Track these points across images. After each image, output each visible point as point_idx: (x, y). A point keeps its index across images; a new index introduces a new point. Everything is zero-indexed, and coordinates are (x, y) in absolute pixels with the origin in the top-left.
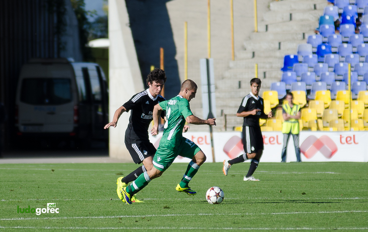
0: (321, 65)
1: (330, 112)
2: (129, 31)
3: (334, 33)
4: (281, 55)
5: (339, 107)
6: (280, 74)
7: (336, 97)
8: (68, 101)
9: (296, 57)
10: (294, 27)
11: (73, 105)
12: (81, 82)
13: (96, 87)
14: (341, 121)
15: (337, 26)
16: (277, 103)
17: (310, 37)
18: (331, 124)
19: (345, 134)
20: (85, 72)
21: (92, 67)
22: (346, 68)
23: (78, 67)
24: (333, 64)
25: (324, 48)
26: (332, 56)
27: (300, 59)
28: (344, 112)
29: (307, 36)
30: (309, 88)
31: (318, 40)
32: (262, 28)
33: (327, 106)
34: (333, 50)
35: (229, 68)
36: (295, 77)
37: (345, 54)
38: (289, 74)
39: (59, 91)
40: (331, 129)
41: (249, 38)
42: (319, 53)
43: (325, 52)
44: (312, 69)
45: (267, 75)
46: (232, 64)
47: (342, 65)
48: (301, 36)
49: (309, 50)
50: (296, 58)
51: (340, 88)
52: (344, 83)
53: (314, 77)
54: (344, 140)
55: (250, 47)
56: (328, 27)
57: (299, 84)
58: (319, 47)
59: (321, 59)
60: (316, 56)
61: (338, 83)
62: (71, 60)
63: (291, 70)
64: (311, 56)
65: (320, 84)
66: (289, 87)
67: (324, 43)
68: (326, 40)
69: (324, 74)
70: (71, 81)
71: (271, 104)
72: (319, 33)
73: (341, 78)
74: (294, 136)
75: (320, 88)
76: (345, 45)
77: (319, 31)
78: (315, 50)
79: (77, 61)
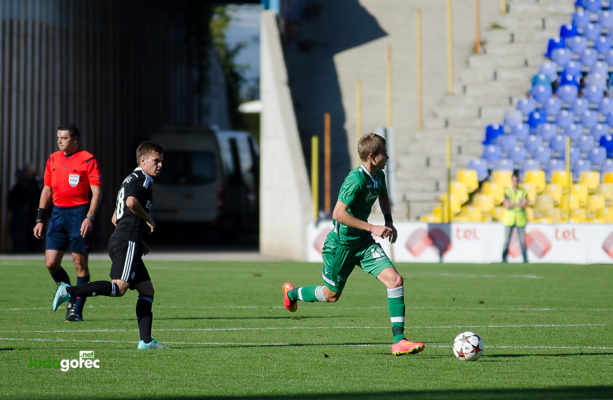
0: (533, 138)
1: (544, 199)
2: (286, 92)
3: (550, 96)
4: (482, 124)
5: (556, 192)
6: (480, 149)
7: (552, 179)
8: (210, 181)
9: (501, 128)
10: (500, 88)
11: (217, 186)
12: (227, 157)
13: (246, 163)
14: (558, 210)
15: (554, 87)
16: (475, 186)
17: (520, 103)
18: (545, 214)
19: (563, 227)
20: (233, 143)
21: (242, 137)
22: (565, 142)
23: (224, 138)
24: (548, 136)
25: (537, 116)
26: (548, 127)
27: (507, 129)
28: (562, 199)
29: (515, 101)
30: (517, 167)
31: (529, 105)
32: (458, 90)
33: (540, 191)
34: (550, 118)
35: (414, 140)
36: (499, 153)
37: (564, 124)
38: (492, 149)
39: (200, 168)
40: (545, 220)
41: (442, 102)
42: (531, 122)
43: (538, 121)
44: (520, 144)
45: (463, 150)
46: (418, 136)
47: (560, 138)
48: (507, 101)
49: (518, 118)
50: (501, 130)
51: (556, 167)
52: (561, 162)
53: (524, 153)
54: (560, 235)
55: (443, 113)
56: (543, 89)
57: (505, 162)
58: (531, 116)
59: (533, 130)
60: (527, 126)
61: (554, 162)
62: (215, 127)
63: (494, 144)
64: (520, 126)
65: (531, 162)
66: (491, 166)
67: (537, 110)
68: (540, 106)
69: (536, 151)
70: (213, 155)
71: (468, 188)
72: (532, 98)
73: (558, 155)
74: (519, 228)
75: (531, 168)
76: (565, 113)
77: (532, 94)
78: (526, 119)
79: (223, 128)
